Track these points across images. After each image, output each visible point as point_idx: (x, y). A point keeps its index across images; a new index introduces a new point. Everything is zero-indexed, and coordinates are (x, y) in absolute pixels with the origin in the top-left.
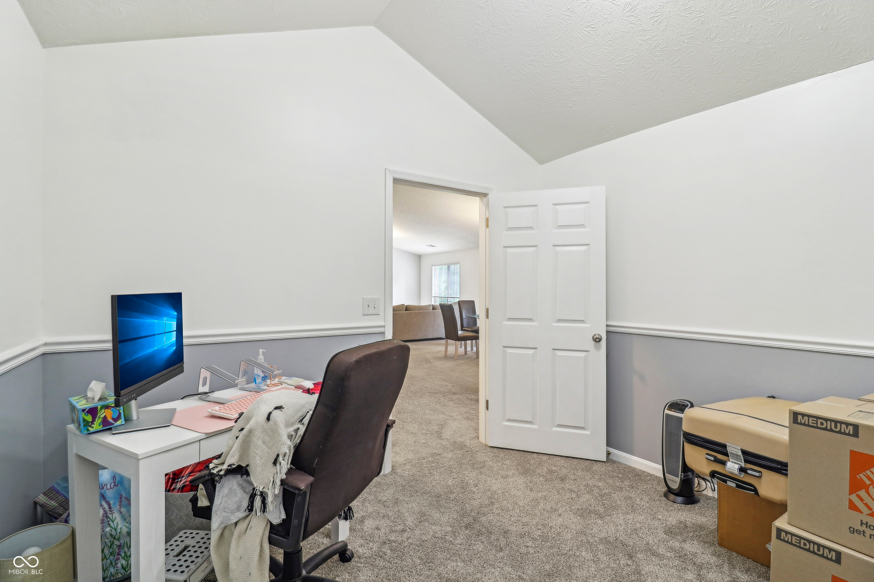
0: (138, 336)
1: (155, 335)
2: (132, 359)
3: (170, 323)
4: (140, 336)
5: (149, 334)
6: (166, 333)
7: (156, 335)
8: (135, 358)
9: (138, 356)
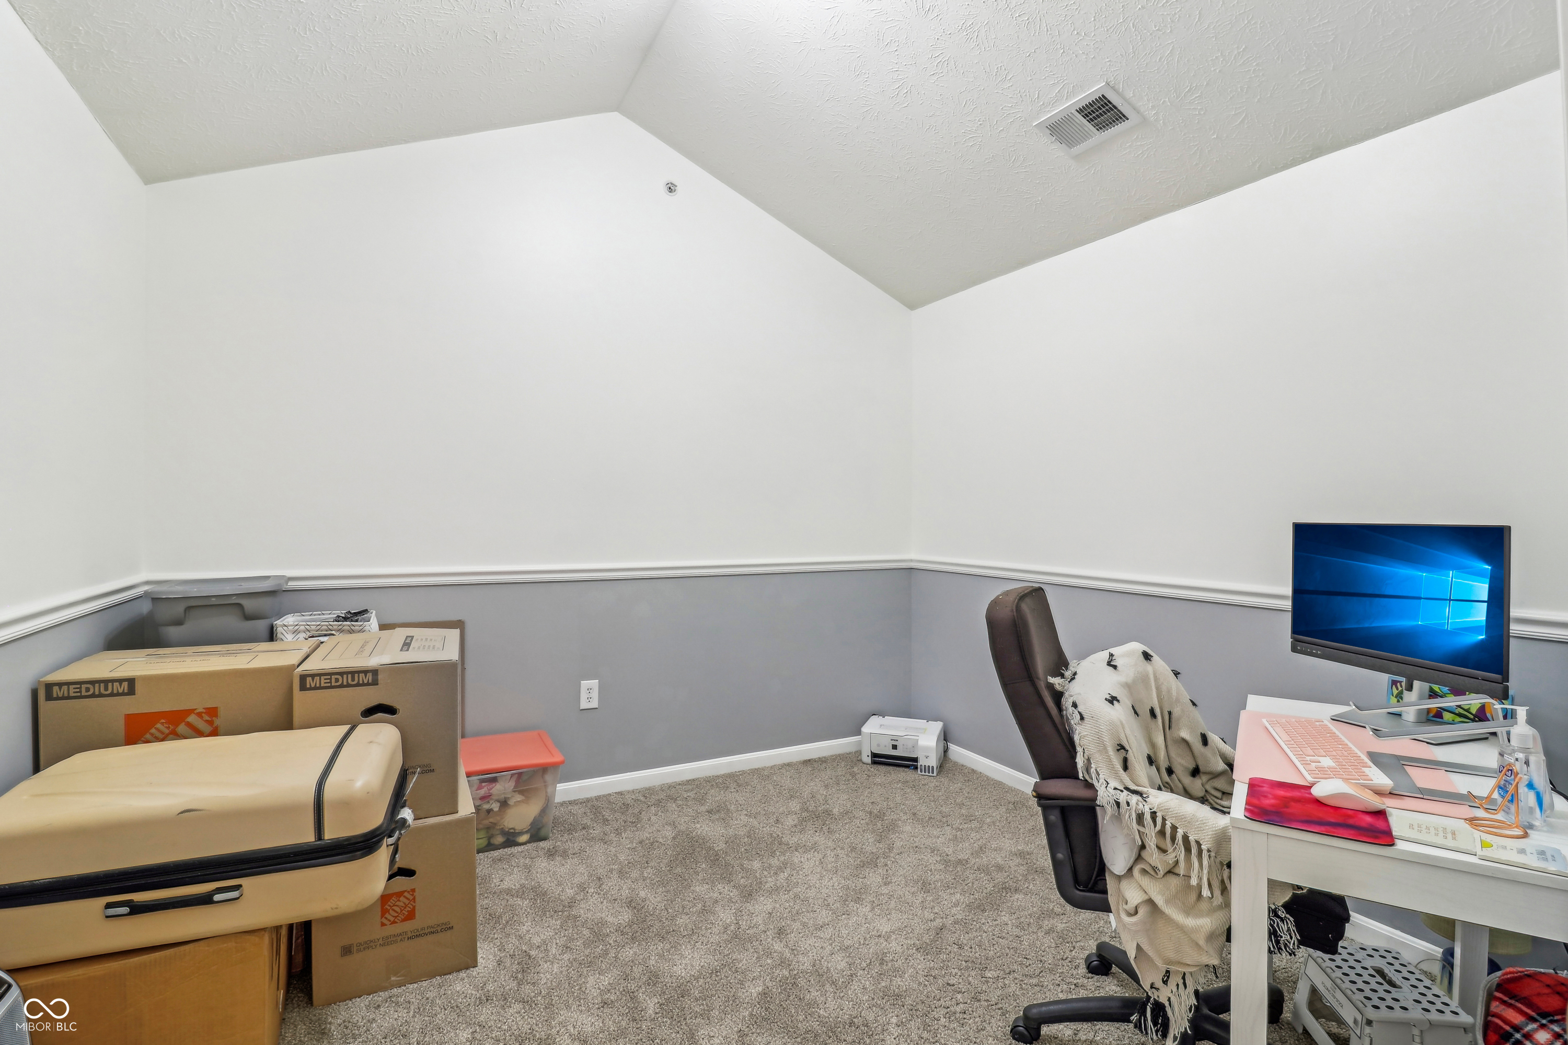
0: (1377, 592)
1: (1420, 598)
2: (1361, 626)
3: (1468, 584)
4: (1382, 594)
5: (1404, 595)
6: (1450, 600)
7: (1422, 600)
8: (1366, 625)
9: (1373, 625)
